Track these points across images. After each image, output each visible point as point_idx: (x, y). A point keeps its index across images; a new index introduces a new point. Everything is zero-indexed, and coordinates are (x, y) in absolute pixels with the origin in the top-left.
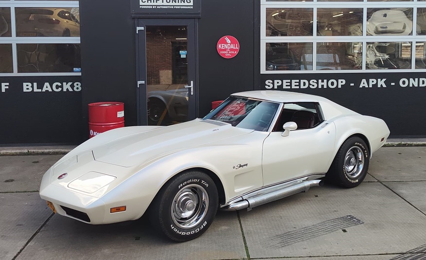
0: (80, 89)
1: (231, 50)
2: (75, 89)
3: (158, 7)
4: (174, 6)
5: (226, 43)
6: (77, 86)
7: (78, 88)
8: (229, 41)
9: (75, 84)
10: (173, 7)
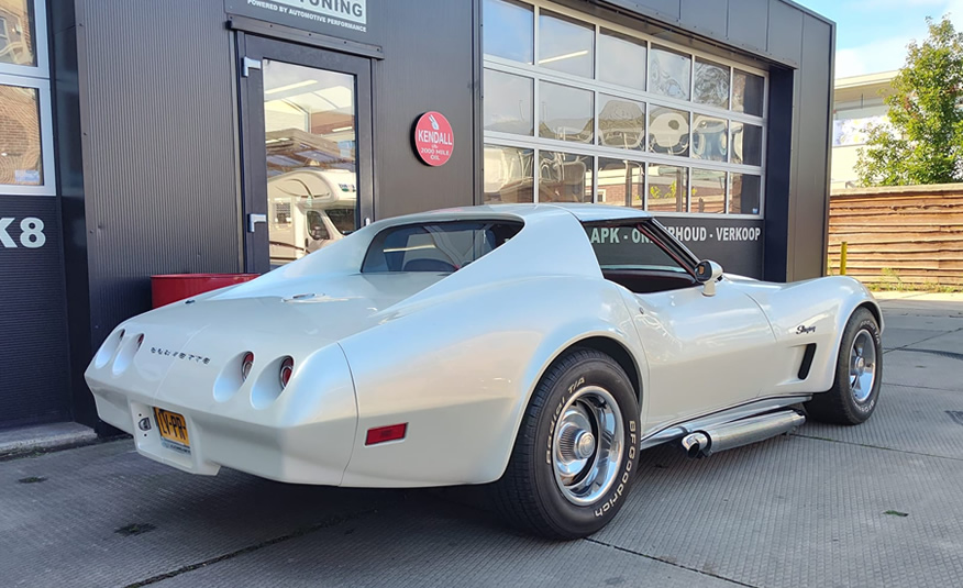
0: (41, 240)
1: (441, 146)
2: (25, 241)
3: (291, 12)
4: (327, 17)
5: (432, 130)
6: (32, 232)
7: (33, 238)
8: (436, 125)
9: (25, 224)
10: (324, 19)
